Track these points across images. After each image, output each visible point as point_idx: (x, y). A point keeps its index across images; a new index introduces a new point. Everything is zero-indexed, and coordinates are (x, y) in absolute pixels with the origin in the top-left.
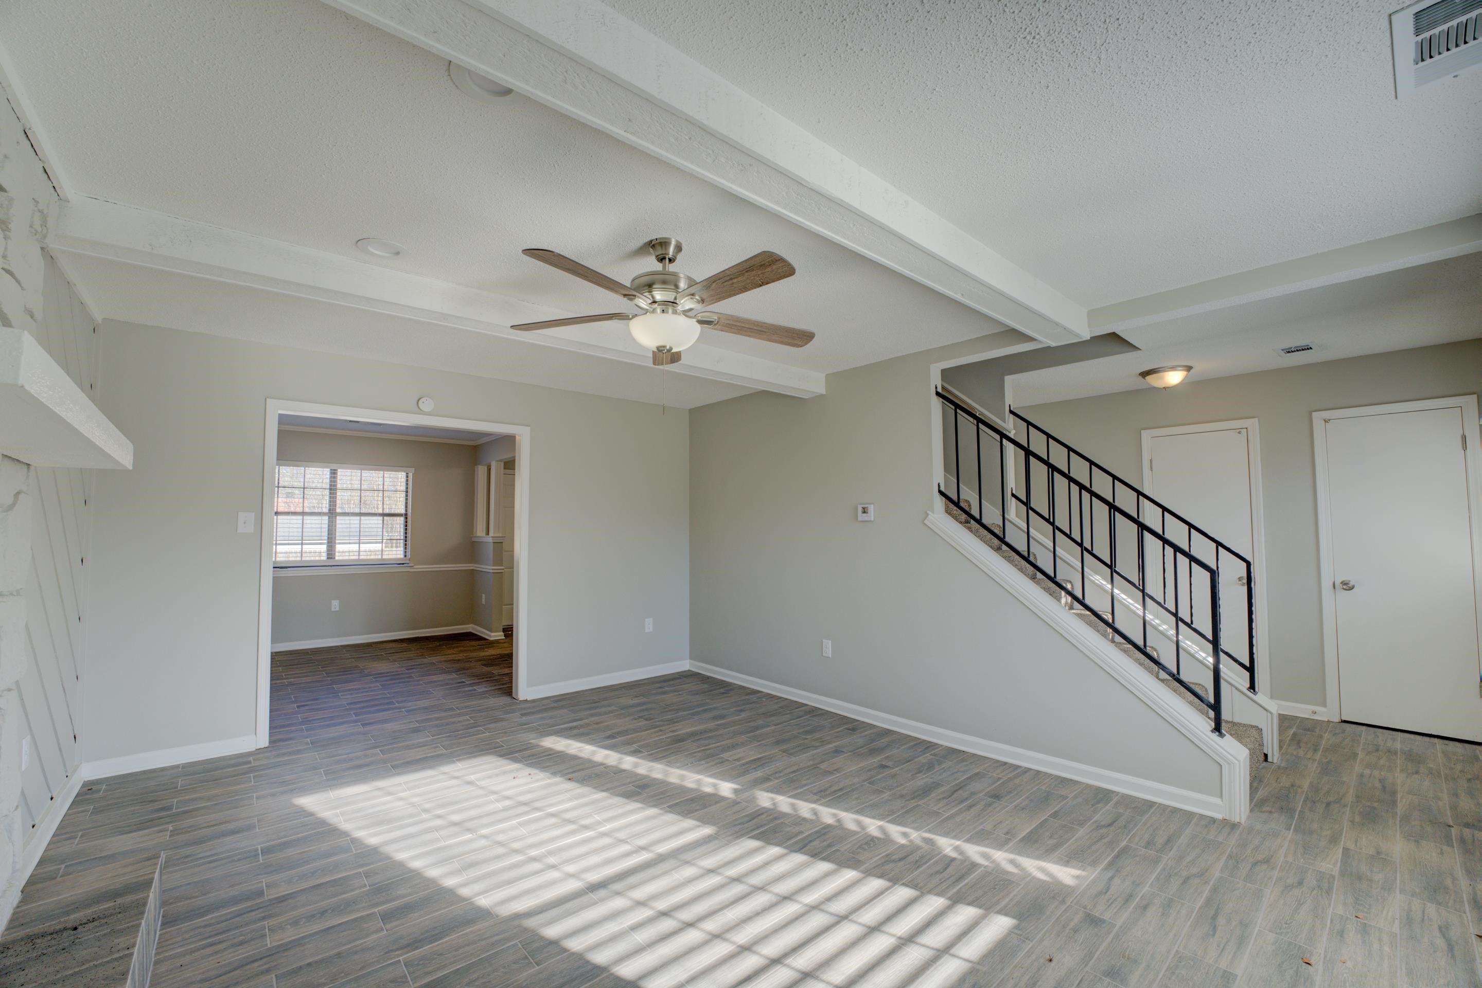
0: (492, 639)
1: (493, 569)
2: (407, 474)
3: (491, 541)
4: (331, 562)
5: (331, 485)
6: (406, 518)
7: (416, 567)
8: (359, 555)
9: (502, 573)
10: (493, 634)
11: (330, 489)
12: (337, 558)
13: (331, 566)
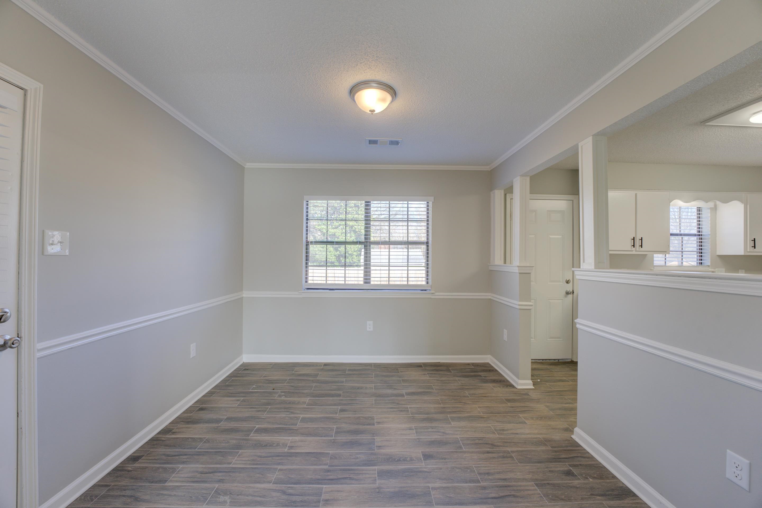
0: (519, 387)
1: (519, 305)
2: (428, 203)
3: (517, 271)
4: (367, 286)
5: (366, 216)
6: (428, 246)
7: (437, 294)
8: (389, 281)
9: (530, 309)
10: (520, 381)
11: (366, 220)
12: (372, 283)
13: (367, 290)
